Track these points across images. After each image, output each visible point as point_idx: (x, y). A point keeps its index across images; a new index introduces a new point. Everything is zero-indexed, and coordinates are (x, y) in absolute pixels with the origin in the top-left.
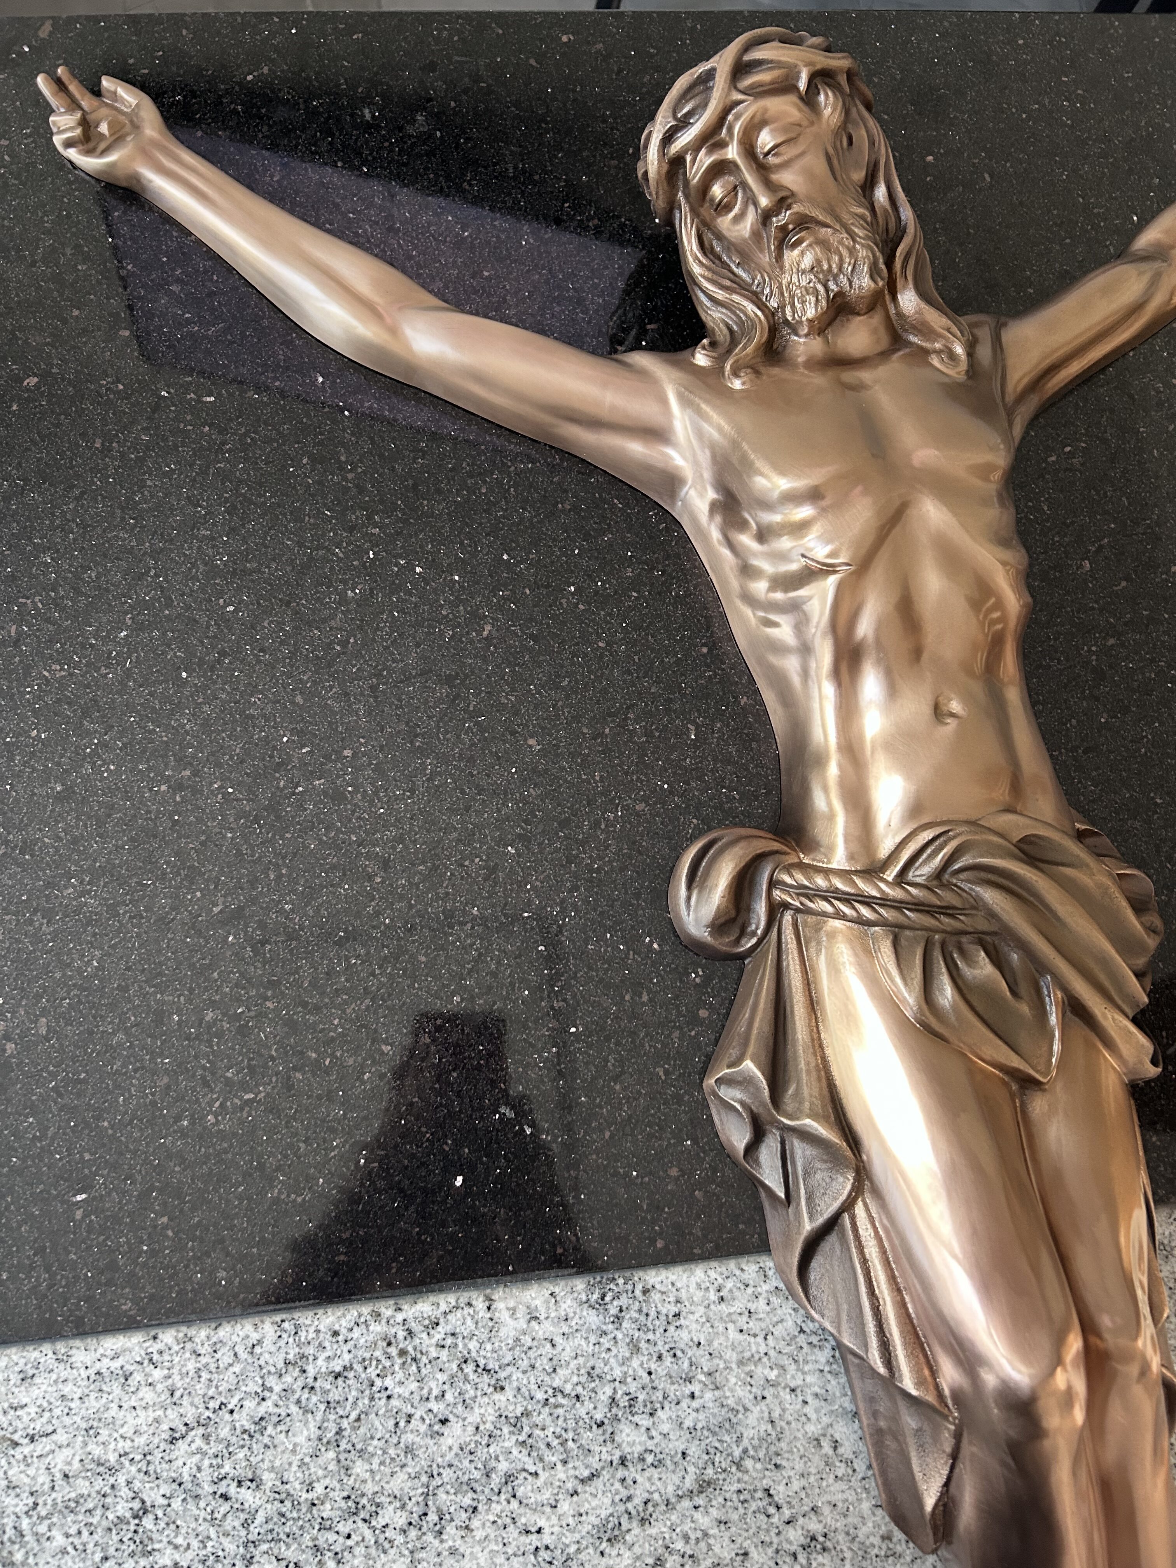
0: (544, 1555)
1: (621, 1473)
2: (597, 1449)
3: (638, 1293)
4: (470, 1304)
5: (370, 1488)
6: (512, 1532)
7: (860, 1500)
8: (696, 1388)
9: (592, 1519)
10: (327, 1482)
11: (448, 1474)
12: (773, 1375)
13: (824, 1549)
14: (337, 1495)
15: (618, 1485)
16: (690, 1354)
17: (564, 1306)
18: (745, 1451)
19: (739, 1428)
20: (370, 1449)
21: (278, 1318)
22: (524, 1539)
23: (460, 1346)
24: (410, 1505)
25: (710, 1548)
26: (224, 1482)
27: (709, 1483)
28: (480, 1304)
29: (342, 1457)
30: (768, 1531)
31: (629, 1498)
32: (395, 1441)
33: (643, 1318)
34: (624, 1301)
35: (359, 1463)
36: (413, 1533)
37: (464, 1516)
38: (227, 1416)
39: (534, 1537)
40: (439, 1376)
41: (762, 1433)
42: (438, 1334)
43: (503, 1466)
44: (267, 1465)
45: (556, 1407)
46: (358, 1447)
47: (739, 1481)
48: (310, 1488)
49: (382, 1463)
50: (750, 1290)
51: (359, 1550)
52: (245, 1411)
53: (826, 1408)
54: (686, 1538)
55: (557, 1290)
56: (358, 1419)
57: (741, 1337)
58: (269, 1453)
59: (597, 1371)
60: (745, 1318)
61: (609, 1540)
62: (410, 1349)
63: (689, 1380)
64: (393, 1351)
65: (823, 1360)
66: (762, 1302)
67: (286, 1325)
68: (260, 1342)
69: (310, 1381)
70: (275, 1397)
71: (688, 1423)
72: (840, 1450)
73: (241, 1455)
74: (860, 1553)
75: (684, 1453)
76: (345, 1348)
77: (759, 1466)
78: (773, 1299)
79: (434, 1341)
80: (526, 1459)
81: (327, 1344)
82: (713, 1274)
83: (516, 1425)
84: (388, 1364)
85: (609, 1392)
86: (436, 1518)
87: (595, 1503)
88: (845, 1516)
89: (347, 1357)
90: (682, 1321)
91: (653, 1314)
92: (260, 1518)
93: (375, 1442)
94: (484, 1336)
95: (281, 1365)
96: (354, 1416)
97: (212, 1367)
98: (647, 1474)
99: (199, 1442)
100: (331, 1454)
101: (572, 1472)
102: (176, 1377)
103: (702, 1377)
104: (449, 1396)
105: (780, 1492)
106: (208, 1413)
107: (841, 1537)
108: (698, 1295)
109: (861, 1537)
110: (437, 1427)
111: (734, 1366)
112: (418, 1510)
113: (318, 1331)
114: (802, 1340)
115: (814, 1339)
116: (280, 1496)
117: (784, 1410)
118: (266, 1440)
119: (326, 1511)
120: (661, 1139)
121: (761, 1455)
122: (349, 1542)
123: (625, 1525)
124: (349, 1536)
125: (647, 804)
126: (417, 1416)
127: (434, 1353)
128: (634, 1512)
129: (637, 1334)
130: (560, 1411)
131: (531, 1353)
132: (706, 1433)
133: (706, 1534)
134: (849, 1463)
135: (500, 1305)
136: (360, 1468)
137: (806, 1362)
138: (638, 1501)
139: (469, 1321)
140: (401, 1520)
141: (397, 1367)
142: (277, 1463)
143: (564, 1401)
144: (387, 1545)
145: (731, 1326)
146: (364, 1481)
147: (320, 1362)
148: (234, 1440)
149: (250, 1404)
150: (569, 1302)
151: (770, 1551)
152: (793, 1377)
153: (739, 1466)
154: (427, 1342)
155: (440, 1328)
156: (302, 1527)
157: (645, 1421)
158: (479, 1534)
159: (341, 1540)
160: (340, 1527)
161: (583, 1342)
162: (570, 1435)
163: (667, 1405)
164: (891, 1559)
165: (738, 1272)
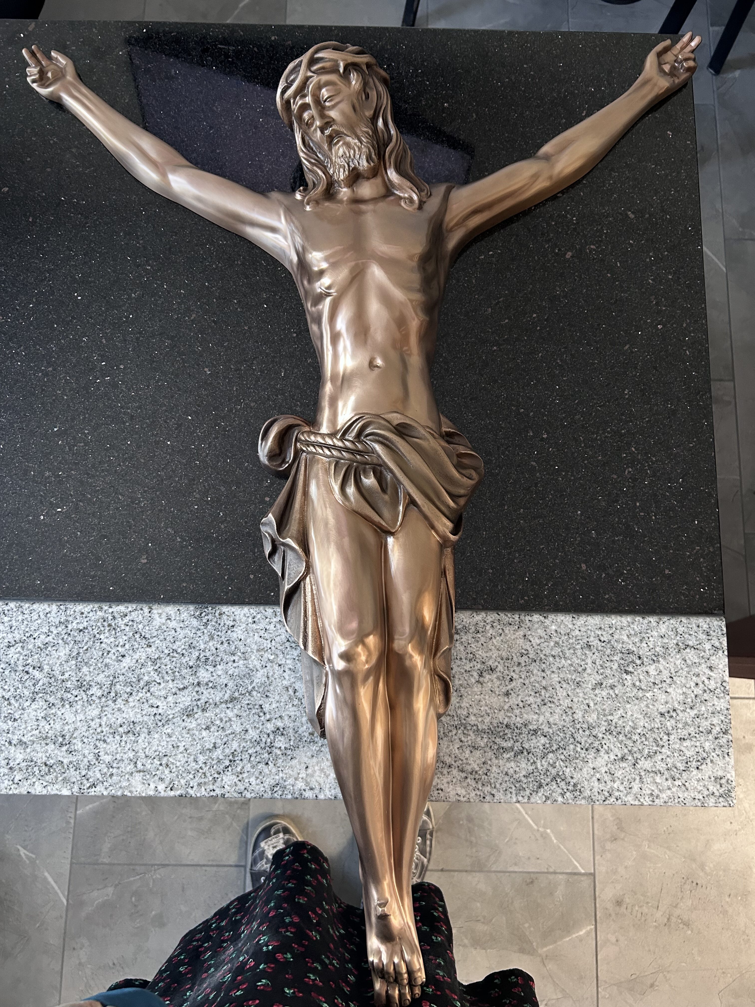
0: (158, 717)
1: (197, 689)
2: (188, 677)
3: (217, 614)
4: (142, 609)
5: (88, 678)
6: (146, 706)
7: (302, 716)
8: (236, 658)
9: (181, 706)
10: (70, 673)
11: (121, 678)
12: (272, 657)
13: (282, 734)
14: (74, 679)
15: (194, 693)
16: (236, 643)
17: (183, 616)
18: (254, 688)
19: (253, 678)
20: (90, 663)
21: (59, 604)
22: (150, 709)
23: (135, 626)
24: (104, 688)
25: (231, 726)
26: (28, 667)
27: (235, 698)
28: (146, 610)
29: (78, 664)
30: (258, 723)
31: (199, 700)
32: (101, 660)
33: (217, 625)
34: (210, 617)
35: (85, 667)
36: (103, 699)
37: (126, 696)
38: (33, 640)
39: (155, 709)
40: (124, 637)
41: (263, 682)
42: (126, 620)
43: (146, 678)
44: (46, 662)
45: (173, 657)
46: (86, 661)
47: (249, 700)
48: (63, 674)
49: (94, 669)
50: (267, 620)
51: (80, 703)
52: (40, 639)
53: (293, 675)
54: (221, 720)
55: (181, 608)
56: (87, 650)
57: (260, 639)
58: (48, 657)
59: (193, 645)
60: (263, 631)
61: (187, 715)
62: (113, 624)
63: (233, 654)
64: (106, 624)
65: (296, 655)
66: (272, 626)
67: (62, 607)
68: (50, 612)
69: (69, 631)
70: (53, 636)
71: (230, 672)
72: (297, 694)
73: (36, 657)
74: (299, 739)
75: (226, 685)
76: (85, 620)
77: (259, 695)
78: (278, 625)
79: (124, 622)
80: (156, 676)
81: (78, 617)
82: (252, 611)
83: (154, 662)
84: (103, 629)
85: (197, 654)
86: (114, 695)
87: (184, 699)
88: (294, 722)
89: (85, 624)
90: (235, 629)
91: (222, 624)
92: (41, 683)
93: (93, 660)
94: (146, 624)
95: (57, 623)
96: (85, 648)
97: (29, 619)
98: (208, 691)
99: (19, 649)
100: (74, 662)
101: (175, 685)
102: (14, 621)
103: (240, 654)
104: (127, 646)
105: (266, 707)
106: (25, 638)
107: (291, 731)
108: (244, 619)
109: (300, 732)
110: (120, 658)
111: (255, 651)
112: (107, 690)
113: (75, 611)
114: (287, 644)
115: (293, 645)
116: (50, 676)
117: (274, 673)
118: (47, 652)
119: (69, 684)
120: (238, 550)
121: (261, 690)
122: (76, 699)
123: (195, 710)
124: (76, 696)
125: (256, 403)
126: (112, 652)
127: (123, 628)
128: (200, 706)
129: (213, 632)
130: (174, 659)
131: (165, 633)
132: (237, 678)
133: (230, 720)
134: (300, 700)
135: (155, 611)
136: (85, 669)
137: (288, 654)
138: (202, 701)
139: (140, 616)
140: (99, 693)
141: (106, 631)
142: (51, 662)
143: (177, 655)
144: (92, 702)
145: (256, 634)
146: (86, 675)
147: (74, 624)
148: (34, 650)
149: (43, 637)
150: (185, 614)
151: (258, 731)
152: (281, 660)
153: (250, 693)
154: (121, 622)
155: (127, 617)
156: (57, 690)
157: (211, 669)
158: (131, 704)
159: (73, 697)
160: (73, 692)
161: (189, 632)
162: (177, 670)
163: (222, 663)
164: (312, 744)
165: (263, 612)
